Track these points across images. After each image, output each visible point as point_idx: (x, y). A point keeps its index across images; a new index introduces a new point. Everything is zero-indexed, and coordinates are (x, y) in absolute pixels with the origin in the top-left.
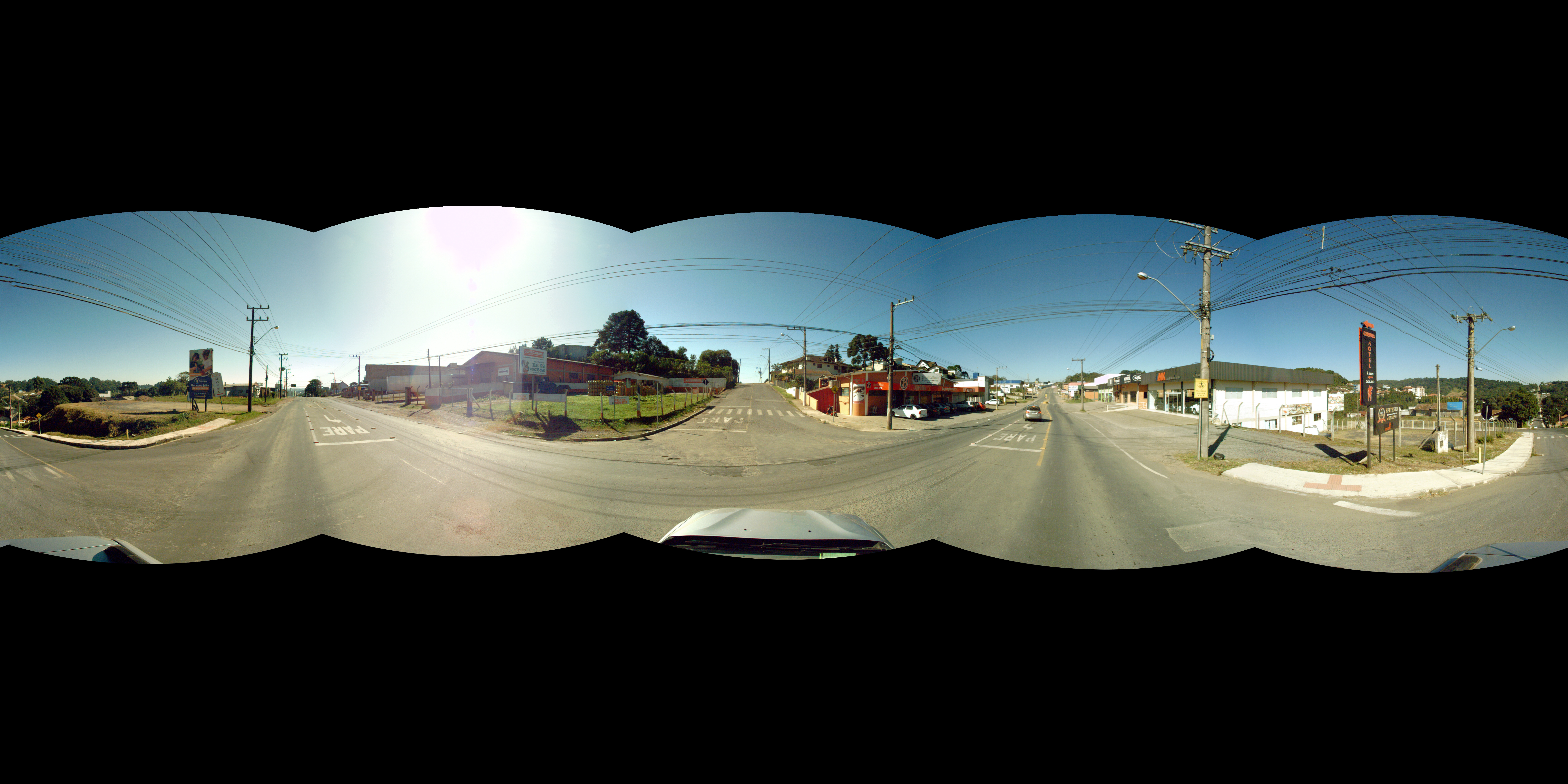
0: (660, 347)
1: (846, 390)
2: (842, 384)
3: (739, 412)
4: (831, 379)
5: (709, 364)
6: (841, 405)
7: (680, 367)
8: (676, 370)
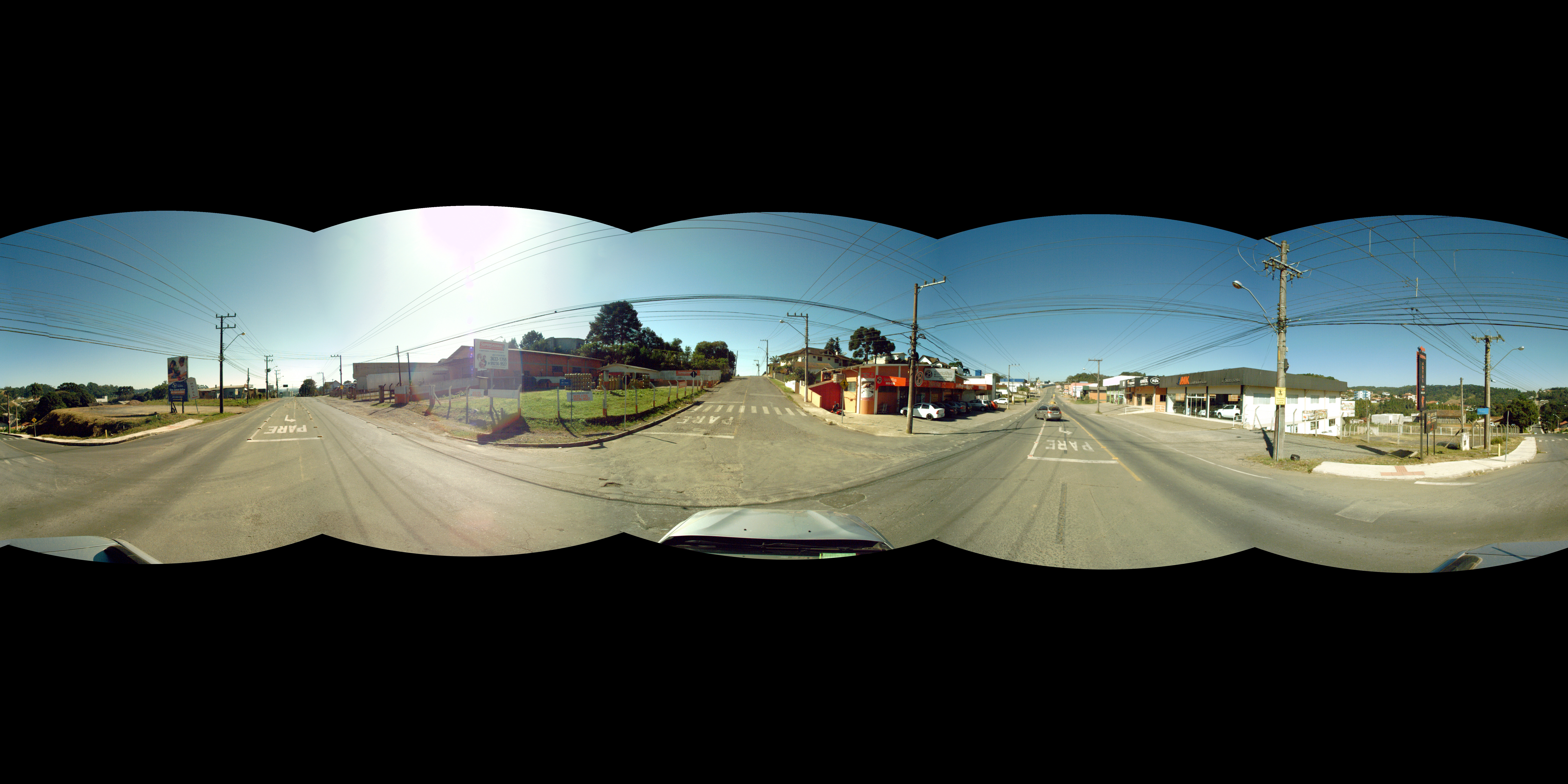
0: (654, 338)
1: (853, 385)
2: (847, 378)
3: (730, 409)
4: (835, 372)
5: (704, 356)
6: (847, 402)
7: (672, 359)
8: (668, 362)
